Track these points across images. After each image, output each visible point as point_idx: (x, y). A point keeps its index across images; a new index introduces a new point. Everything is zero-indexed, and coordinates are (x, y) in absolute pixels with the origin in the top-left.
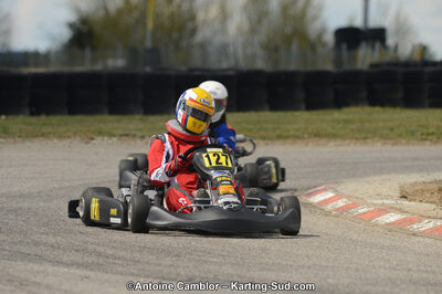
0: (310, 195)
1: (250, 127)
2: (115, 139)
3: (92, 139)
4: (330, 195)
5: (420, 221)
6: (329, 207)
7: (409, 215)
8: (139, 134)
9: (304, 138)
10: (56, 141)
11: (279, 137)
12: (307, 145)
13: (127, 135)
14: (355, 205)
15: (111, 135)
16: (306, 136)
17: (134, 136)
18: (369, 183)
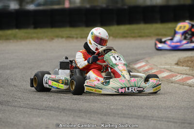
0: (135, 64)
2: (64, 39)
3: (53, 39)
4: (143, 64)
5: (176, 76)
6: (141, 70)
7: (173, 73)
8: (75, 36)
10: (36, 41)
11: (140, 36)
14: (152, 69)
15: (62, 37)
17: (73, 38)
18: (165, 58)
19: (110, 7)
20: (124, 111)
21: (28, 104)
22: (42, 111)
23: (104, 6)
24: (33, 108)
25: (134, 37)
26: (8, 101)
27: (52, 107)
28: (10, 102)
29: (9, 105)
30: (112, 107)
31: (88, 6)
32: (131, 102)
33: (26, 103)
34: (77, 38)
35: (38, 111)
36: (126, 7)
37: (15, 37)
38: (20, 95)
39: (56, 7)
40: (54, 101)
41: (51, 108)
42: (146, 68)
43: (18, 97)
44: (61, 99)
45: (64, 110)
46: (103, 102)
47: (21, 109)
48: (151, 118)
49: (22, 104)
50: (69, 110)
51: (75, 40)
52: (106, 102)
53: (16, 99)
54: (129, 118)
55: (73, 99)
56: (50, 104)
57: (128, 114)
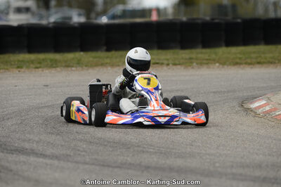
0: (251, 103)
1: (241, 56)
4: (264, 102)
6: (260, 110)
8: (166, 62)
9: (275, 63)
10: (109, 68)
11: (259, 63)
12: (276, 67)
13: (157, 63)
14: (275, 109)
16: (277, 61)
17: (162, 64)
19: (217, 21)
20: (234, 171)
21: (96, 159)
22: (116, 170)
23: (208, 18)
24: (103, 166)
25: (250, 64)
26: (67, 155)
27: (130, 164)
28: (70, 156)
29: (68, 161)
30: (217, 165)
31: (184, 19)
32: (245, 158)
33: (94, 157)
34: (168, 65)
35: (111, 169)
36: (239, 21)
37: (79, 63)
38: (85, 146)
39: (138, 20)
40: (133, 155)
41: (130, 166)
42: (267, 108)
43: (82, 149)
44: (143, 152)
45: (147, 168)
46: (204, 158)
47: (87, 166)
48: (273, 181)
49: (88, 160)
50: (156, 168)
51: (165, 68)
52: (208, 156)
53: (79, 152)
54: (242, 180)
55: (161, 153)
56: (129, 159)
57: (241, 175)
